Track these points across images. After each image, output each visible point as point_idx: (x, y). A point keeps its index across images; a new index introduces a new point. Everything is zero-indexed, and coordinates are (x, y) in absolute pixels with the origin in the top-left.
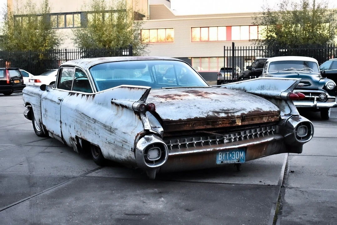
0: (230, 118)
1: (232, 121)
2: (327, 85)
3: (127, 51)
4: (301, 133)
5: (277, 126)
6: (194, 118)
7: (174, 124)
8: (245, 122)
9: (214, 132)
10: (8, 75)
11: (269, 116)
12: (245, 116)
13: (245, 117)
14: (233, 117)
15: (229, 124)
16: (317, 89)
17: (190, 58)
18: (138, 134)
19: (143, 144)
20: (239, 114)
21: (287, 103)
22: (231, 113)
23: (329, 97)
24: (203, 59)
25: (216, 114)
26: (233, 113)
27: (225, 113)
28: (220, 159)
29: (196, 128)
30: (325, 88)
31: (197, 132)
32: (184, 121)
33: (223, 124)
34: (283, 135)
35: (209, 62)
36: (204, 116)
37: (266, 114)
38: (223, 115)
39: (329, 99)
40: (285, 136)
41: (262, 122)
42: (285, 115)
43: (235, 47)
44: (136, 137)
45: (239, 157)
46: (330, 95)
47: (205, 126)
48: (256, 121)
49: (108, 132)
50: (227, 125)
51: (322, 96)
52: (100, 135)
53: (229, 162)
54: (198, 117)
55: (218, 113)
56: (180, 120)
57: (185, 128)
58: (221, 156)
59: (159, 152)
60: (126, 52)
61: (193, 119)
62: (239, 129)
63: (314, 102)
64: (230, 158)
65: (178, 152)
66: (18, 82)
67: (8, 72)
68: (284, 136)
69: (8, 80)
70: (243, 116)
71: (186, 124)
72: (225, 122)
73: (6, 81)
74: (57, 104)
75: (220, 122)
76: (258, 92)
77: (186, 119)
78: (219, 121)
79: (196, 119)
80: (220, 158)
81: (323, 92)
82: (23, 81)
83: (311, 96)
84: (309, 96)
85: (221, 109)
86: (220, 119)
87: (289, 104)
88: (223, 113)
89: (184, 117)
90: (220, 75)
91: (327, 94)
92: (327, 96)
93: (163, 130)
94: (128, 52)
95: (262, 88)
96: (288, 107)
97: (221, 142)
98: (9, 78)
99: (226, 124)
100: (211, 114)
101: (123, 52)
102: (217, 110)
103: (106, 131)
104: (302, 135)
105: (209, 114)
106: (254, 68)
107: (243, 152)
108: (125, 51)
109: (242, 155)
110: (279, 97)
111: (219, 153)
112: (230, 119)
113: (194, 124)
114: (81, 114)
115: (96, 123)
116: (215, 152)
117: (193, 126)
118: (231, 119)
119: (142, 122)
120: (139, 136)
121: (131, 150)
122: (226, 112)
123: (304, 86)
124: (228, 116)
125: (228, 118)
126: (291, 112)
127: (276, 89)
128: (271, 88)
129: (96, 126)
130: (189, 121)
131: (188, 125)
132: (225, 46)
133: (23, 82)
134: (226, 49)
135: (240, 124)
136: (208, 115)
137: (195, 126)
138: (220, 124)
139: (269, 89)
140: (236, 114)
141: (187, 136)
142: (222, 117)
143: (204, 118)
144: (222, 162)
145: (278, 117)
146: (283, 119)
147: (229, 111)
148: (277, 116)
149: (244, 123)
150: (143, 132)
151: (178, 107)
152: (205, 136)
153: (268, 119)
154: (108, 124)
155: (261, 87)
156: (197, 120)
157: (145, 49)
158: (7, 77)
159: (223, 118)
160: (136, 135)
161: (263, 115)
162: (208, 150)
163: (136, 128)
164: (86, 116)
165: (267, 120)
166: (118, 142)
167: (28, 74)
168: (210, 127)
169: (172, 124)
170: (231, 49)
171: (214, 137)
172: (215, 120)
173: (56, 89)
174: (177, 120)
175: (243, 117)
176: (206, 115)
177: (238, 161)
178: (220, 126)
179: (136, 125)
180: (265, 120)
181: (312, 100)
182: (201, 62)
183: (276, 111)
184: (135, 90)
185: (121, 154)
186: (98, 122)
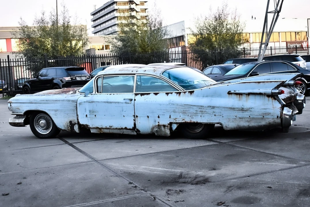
21: (290, 87)
49: (239, 112)
52: (223, 115)
74: (124, 103)
103: (234, 111)
114: (183, 105)
119: (278, 101)
120: (281, 108)
121: (276, 117)
129: (216, 110)
154: (236, 107)
166: (257, 115)
173: (95, 94)
179: (271, 103)
184: (266, 83)
185: (260, 123)
186: (218, 107)
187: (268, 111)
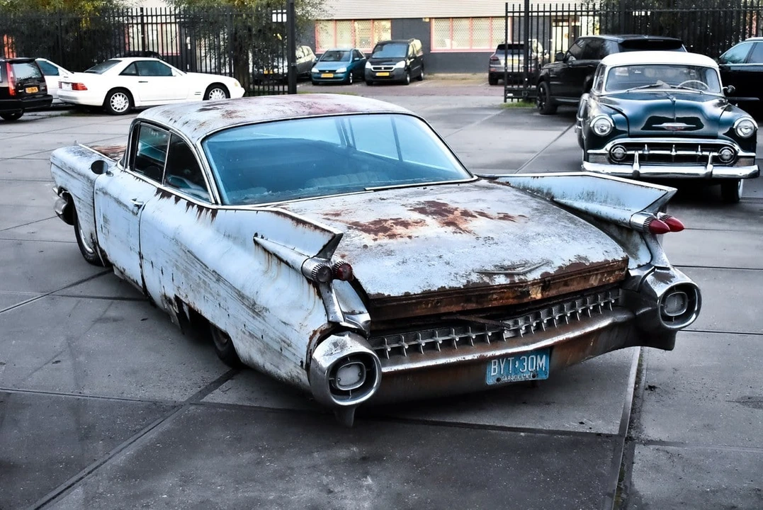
0: (516, 287)
1: (521, 292)
2: (737, 127)
3: (282, 13)
4: (673, 308)
5: (621, 291)
6: (439, 289)
7: (394, 306)
8: (549, 291)
9: (481, 317)
10: (11, 75)
11: (602, 274)
12: (549, 278)
13: (549, 281)
14: (524, 284)
15: (513, 298)
16: (716, 137)
17: (427, 20)
18: (315, 332)
19: (327, 357)
20: (536, 275)
21: (643, 238)
22: (518, 274)
23: (741, 153)
24: (456, 23)
25: (486, 279)
26: (524, 274)
27: (507, 275)
28: (493, 375)
29: (443, 310)
30: (732, 134)
31: (444, 318)
32: (416, 297)
33: (501, 298)
34: (633, 310)
35: (472, 29)
36: (460, 283)
37: (597, 270)
38: (501, 280)
39: (742, 160)
40: (637, 314)
41: (588, 287)
42: (639, 267)
43: (530, 6)
44: (311, 338)
45: (536, 367)
46: (744, 149)
47: (462, 304)
48: (575, 287)
49: (249, 311)
50: (511, 301)
51: (726, 153)
52: (230, 312)
53: (513, 378)
54: (447, 287)
55: (490, 275)
56: (407, 295)
57: (417, 311)
58: (496, 367)
59: (362, 371)
60: (280, 16)
61: (435, 292)
62: (538, 306)
63: (706, 166)
64: (516, 371)
65: (402, 363)
66: (34, 91)
67: (12, 69)
68: (635, 314)
69: (12, 87)
70: (547, 279)
71: (419, 303)
72: (507, 295)
73: (8, 88)
74: (131, 213)
75: (495, 296)
76: (581, 205)
77: (420, 292)
78: (493, 293)
79: (443, 292)
80: (495, 372)
81: (728, 143)
82: (46, 87)
83: (702, 151)
84: (697, 151)
85: (497, 266)
86: (496, 289)
87: (648, 240)
88: (502, 276)
89: (416, 289)
90: (496, 61)
91: (737, 147)
92: (736, 152)
93: (369, 319)
94: (285, 16)
95: (590, 196)
96: (646, 248)
97: (498, 338)
98: (13, 82)
99: (508, 298)
100: (475, 278)
101: (274, 16)
102: (490, 268)
103: (243, 306)
104: (675, 312)
105: (470, 280)
106: (574, 59)
107: (544, 356)
108: (277, 13)
109: (543, 362)
110: (626, 224)
111: (493, 361)
112: (516, 289)
113: (438, 302)
114: (186, 251)
115: (221, 284)
116: (484, 362)
117: (435, 306)
118: (520, 289)
119: (323, 303)
120: (318, 335)
121: (300, 364)
122: (508, 271)
123: (686, 129)
124: (513, 283)
125: (512, 286)
126: (651, 260)
127: (619, 205)
128: (609, 200)
129: (222, 289)
130: (427, 296)
131: (424, 306)
132: (507, 4)
133: (46, 90)
134: (510, 9)
135: (539, 296)
136: (468, 282)
137: (440, 306)
138: (496, 299)
139: (605, 202)
140: (530, 277)
141: (420, 328)
142: (500, 285)
143: (460, 288)
144: (498, 380)
145: (624, 273)
146: (634, 277)
147: (514, 269)
148: (622, 269)
149: (547, 293)
150: (326, 326)
151: (403, 262)
152: (463, 326)
153: (601, 280)
154: (247, 293)
155: (588, 195)
156: (445, 294)
157: (323, 6)
158: (10, 80)
159: (501, 287)
160: (311, 334)
161: (590, 272)
162: (469, 357)
163: (310, 314)
164: (199, 260)
165: (597, 281)
166: (271, 338)
167: (57, 68)
168: (473, 306)
169: (389, 304)
170: (523, 9)
171: (481, 328)
172: (485, 292)
173: (126, 170)
174: (400, 295)
175: (546, 282)
176: (465, 282)
177: (534, 376)
178: (495, 303)
179: (311, 307)
180: (594, 282)
181: (703, 161)
182: (452, 30)
183: (619, 261)
184: (307, 229)
185: (278, 367)
186: (225, 281)
187: (288, 331)
